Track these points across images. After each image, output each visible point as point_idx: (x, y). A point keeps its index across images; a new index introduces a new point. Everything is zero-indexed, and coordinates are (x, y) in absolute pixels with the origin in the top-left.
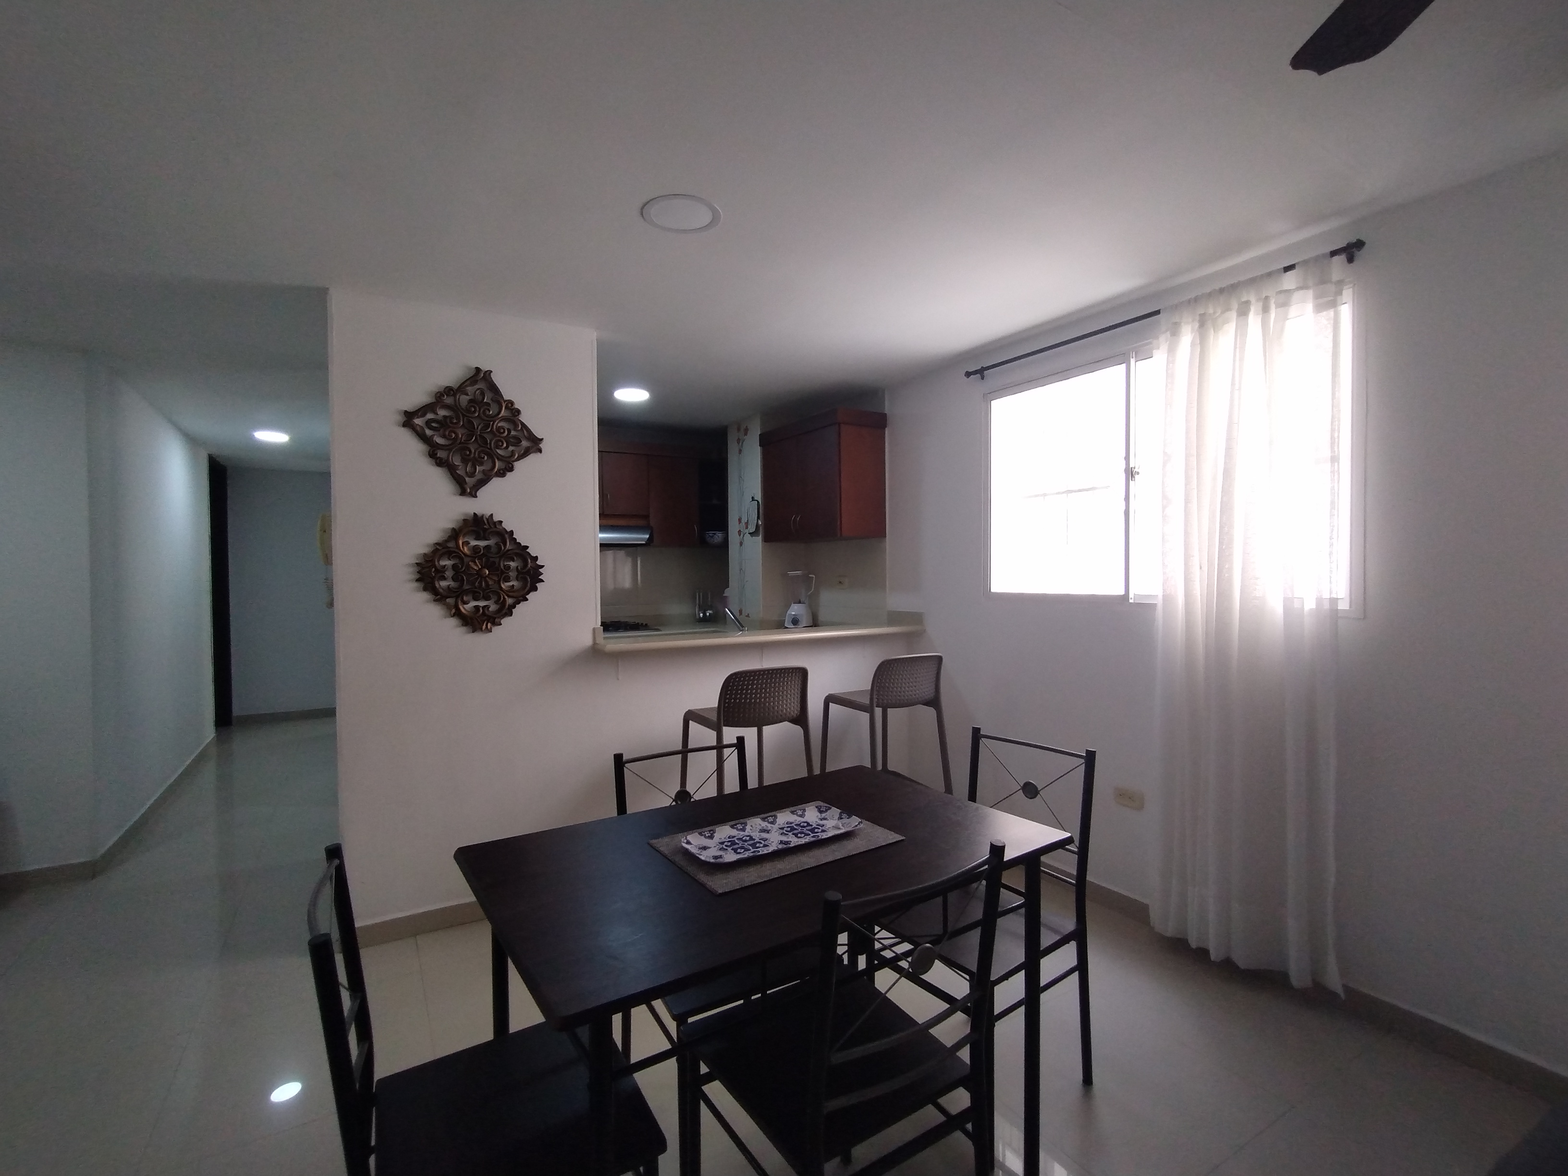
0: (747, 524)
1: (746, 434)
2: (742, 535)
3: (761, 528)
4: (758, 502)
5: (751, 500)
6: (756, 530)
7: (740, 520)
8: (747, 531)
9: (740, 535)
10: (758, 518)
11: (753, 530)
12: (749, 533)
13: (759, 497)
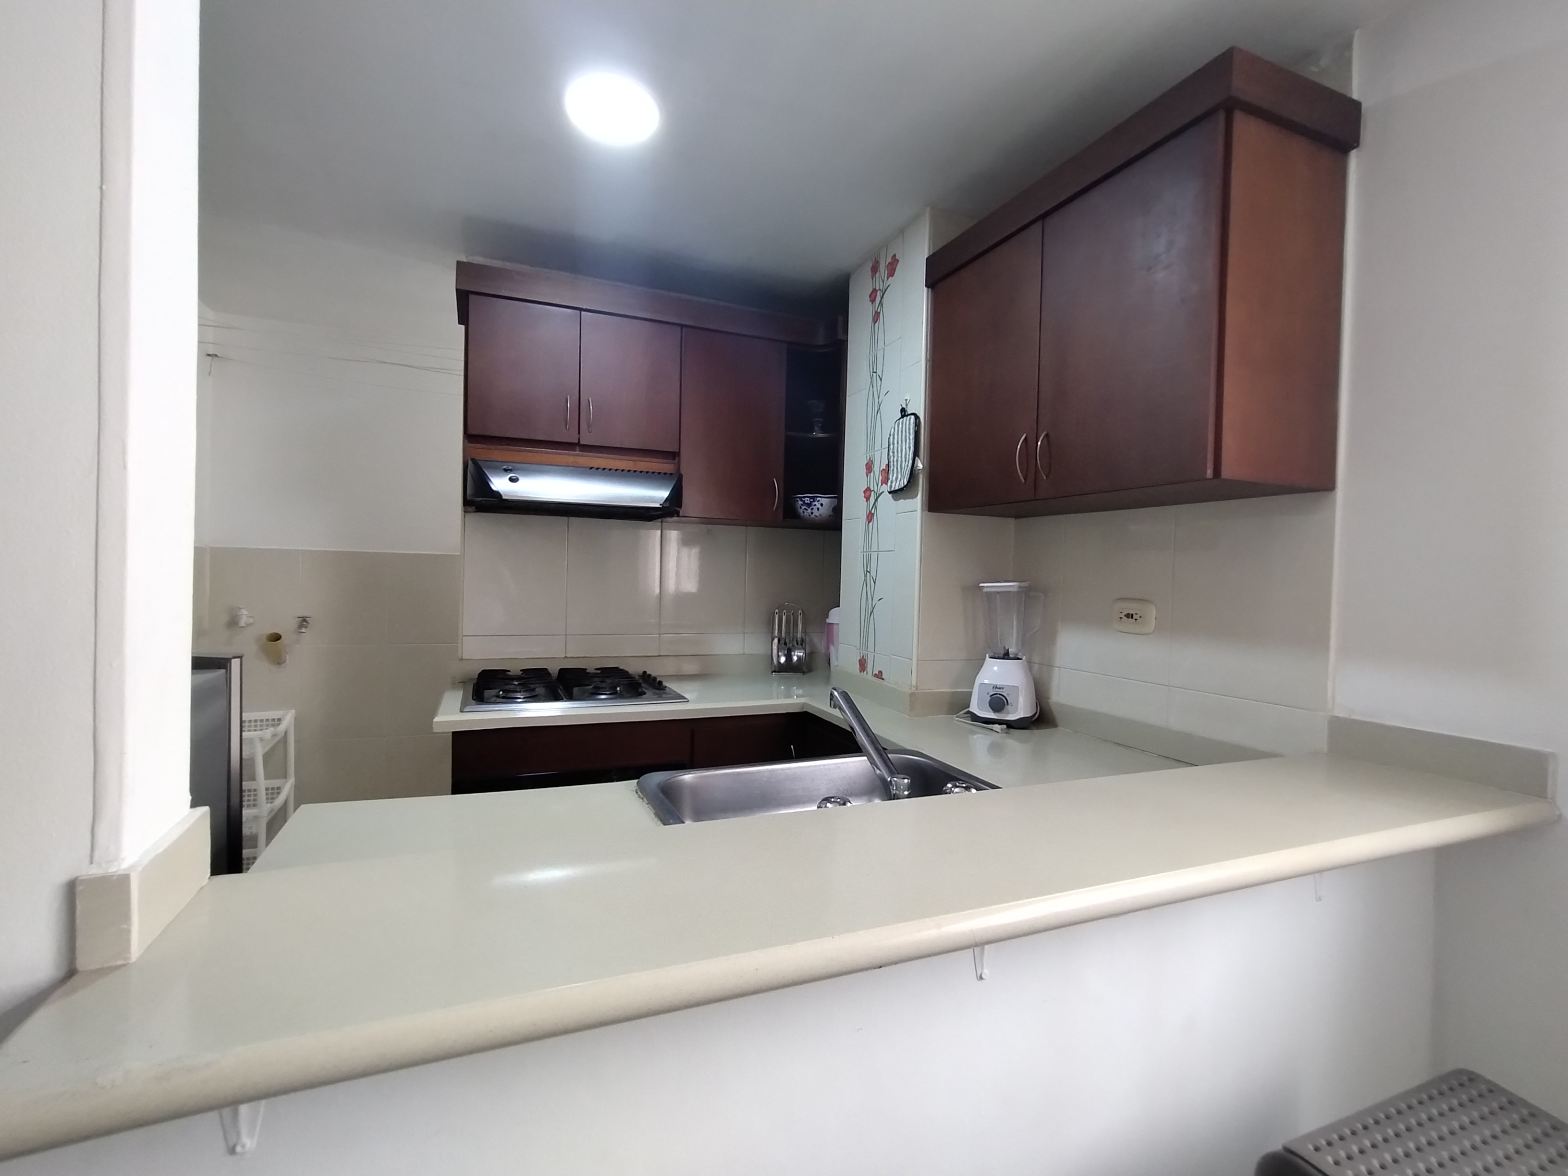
0: (886, 472)
1: (891, 273)
2: (872, 500)
3: (921, 476)
4: (917, 417)
5: (900, 416)
6: (909, 482)
7: (869, 468)
8: (885, 488)
9: (868, 499)
10: (916, 454)
11: (899, 480)
12: (890, 493)
13: (919, 405)
